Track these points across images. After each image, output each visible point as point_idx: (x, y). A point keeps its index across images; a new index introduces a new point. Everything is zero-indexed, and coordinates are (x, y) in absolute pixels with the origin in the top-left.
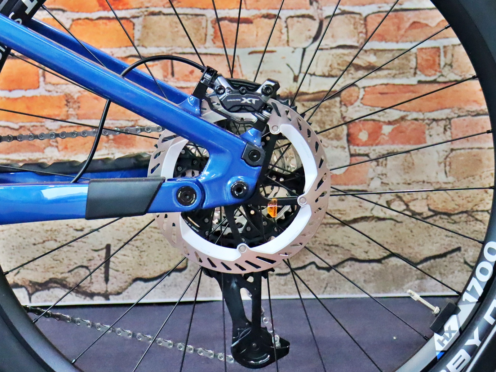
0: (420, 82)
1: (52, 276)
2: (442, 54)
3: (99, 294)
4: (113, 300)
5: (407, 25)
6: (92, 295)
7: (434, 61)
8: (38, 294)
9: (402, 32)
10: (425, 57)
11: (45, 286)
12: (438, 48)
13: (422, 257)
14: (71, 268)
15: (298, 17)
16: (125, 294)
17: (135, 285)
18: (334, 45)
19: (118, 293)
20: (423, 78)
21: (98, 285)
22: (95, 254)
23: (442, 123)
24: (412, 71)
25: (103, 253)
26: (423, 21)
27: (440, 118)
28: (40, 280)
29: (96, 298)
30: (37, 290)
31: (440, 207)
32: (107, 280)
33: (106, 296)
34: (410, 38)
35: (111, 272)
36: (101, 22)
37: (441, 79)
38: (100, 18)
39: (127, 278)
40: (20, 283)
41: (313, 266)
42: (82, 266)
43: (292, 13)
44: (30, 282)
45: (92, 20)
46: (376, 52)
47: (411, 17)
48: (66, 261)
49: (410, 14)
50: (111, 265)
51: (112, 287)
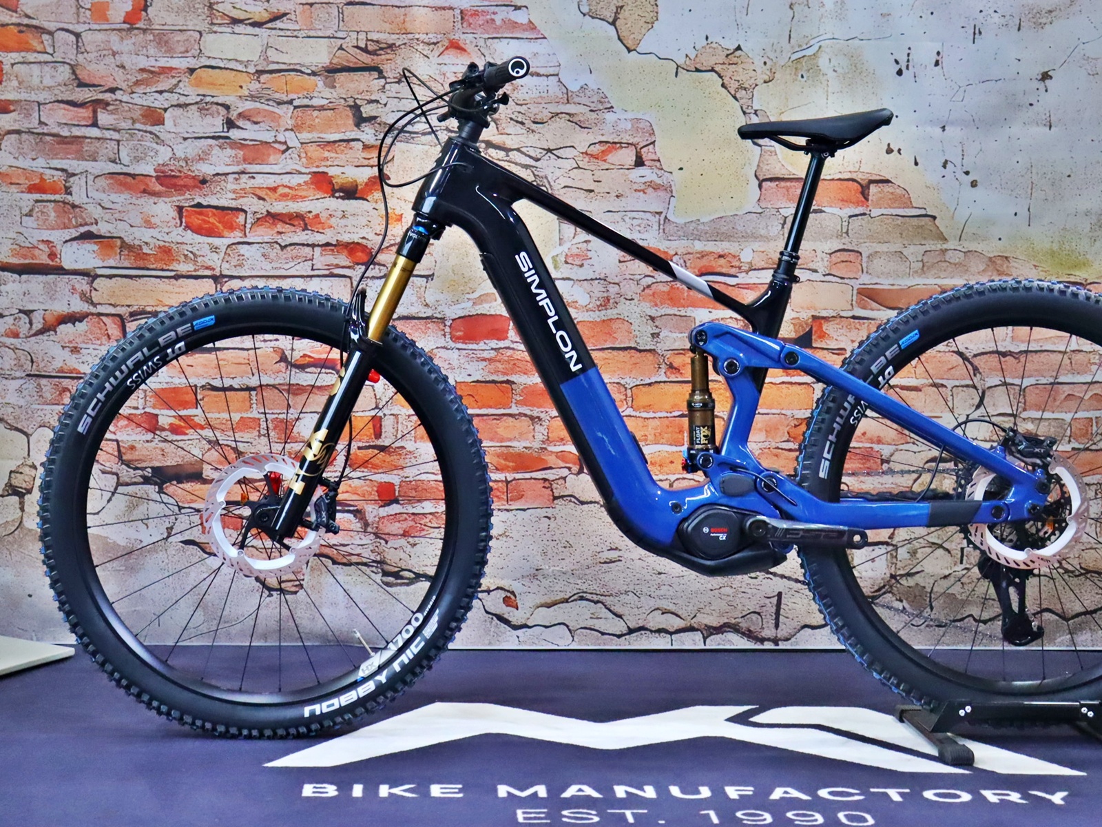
0: (1073, 449)
1: (726, 621)
2: (1094, 424)
3: (769, 640)
4: (782, 646)
5: (1063, 397)
6: (762, 640)
7: (1087, 430)
8: (712, 637)
9: (1058, 403)
10: (1079, 426)
11: (719, 630)
12: (1091, 419)
13: (1074, 613)
14: (744, 613)
15: (963, 386)
16: (793, 640)
17: (802, 632)
18: (996, 413)
19: (787, 639)
20: (1077, 445)
21: (769, 632)
22: (768, 601)
23: (1093, 488)
24: (1067, 439)
25: (775, 600)
26: (1076, 394)
27: (1092, 482)
28: (715, 624)
29: (766, 643)
30: (712, 634)
31: (1091, 566)
32: (777, 626)
33: (776, 641)
34: (1065, 409)
35: (781, 618)
36: (784, 386)
37: (1094, 447)
38: (783, 383)
39: (797, 625)
40: (695, 626)
41: (971, 619)
42: (755, 612)
43: (957, 383)
44: (706, 625)
45: (775, 384)
46: (1033, 420)
47: (1067, 390)
48: (740, 607)
49: (1066, 387)
50: (782, 612)
51: (782, 633)
